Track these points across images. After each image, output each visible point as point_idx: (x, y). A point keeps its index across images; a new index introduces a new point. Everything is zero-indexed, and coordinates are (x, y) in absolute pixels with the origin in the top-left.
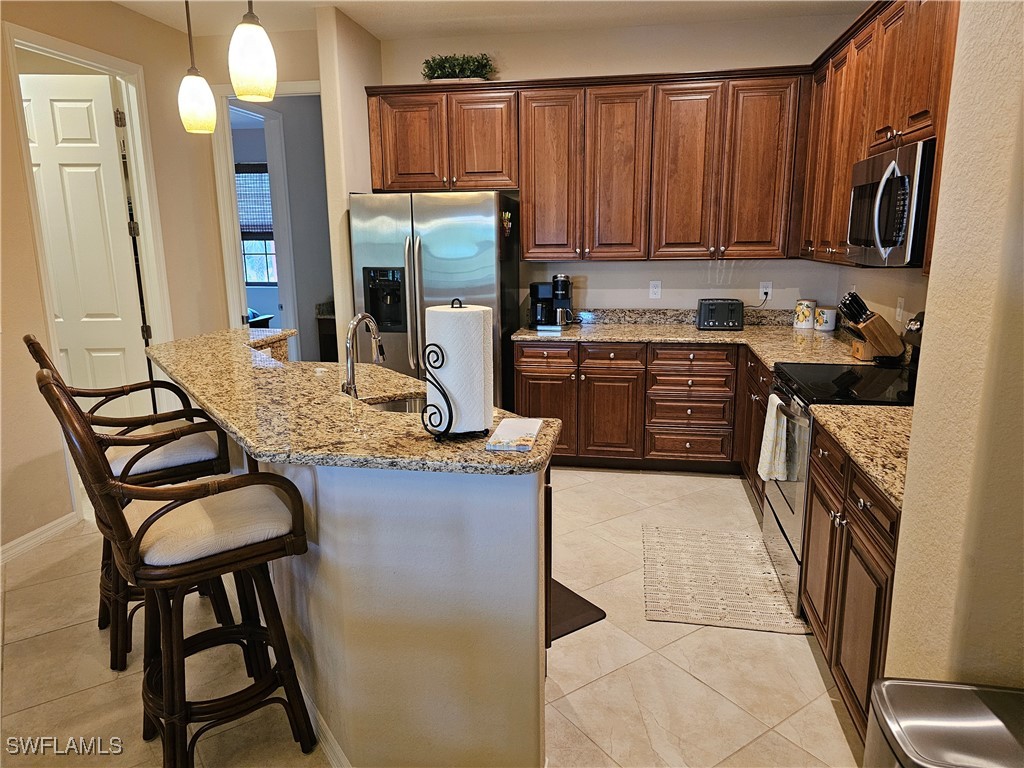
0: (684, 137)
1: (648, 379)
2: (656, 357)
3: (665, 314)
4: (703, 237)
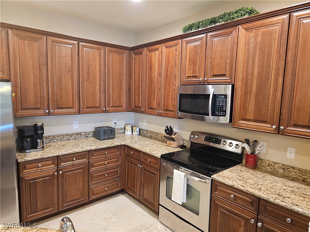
0: (91, 65)
1: (89, 165)
2: (93, 155)
3: (80, 134)
4: (100, 105)
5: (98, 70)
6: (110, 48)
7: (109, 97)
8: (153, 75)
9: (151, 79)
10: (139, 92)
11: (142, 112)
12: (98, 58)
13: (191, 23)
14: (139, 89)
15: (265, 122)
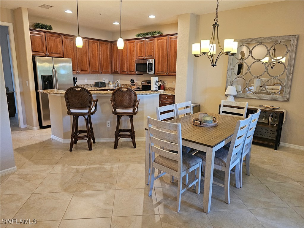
0: (94, 50)
4: (98, 70)
5: (97, 52)
6: (102, 42)
7: (102, 66)
8: (123, 55)
9: (123, 57)
10: (117, 63)
11: (119, 74)
12: (97, 47)
13: (139, 33)
14: (117, 62)
15: (164, 72)
